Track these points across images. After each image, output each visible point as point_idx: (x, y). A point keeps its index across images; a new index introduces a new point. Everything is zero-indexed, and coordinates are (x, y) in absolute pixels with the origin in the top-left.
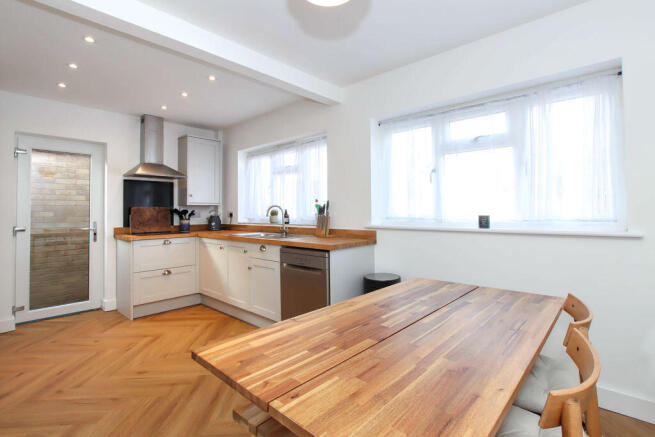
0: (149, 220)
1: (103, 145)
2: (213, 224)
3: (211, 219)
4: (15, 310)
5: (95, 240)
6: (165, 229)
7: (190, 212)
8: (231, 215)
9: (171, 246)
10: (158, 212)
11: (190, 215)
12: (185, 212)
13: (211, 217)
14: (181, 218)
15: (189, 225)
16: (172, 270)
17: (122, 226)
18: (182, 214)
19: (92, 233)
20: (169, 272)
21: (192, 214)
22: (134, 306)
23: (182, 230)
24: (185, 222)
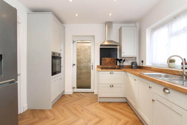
0: (108, 63)
1: (94, 37)
2: (133, 66)
3: (132, 63)
4: (74, 88)
5: (92, 69)
6: (113, 67)
7: (123, 60)
8: (143, 62)
9: (113, 74)
10: (111, 60)
11: (123, 61)
12: (121, 60)
13: (133, 62)
14: (120, 62)
15: (123, 66)
16: (113, 85)
17: (99, 65)
18: (120, 60)
19: (91, 67)
20: (113, 86)
21: (124, 61)
22: (99, 97)
23: (120, 68)
24: (121, 64)
